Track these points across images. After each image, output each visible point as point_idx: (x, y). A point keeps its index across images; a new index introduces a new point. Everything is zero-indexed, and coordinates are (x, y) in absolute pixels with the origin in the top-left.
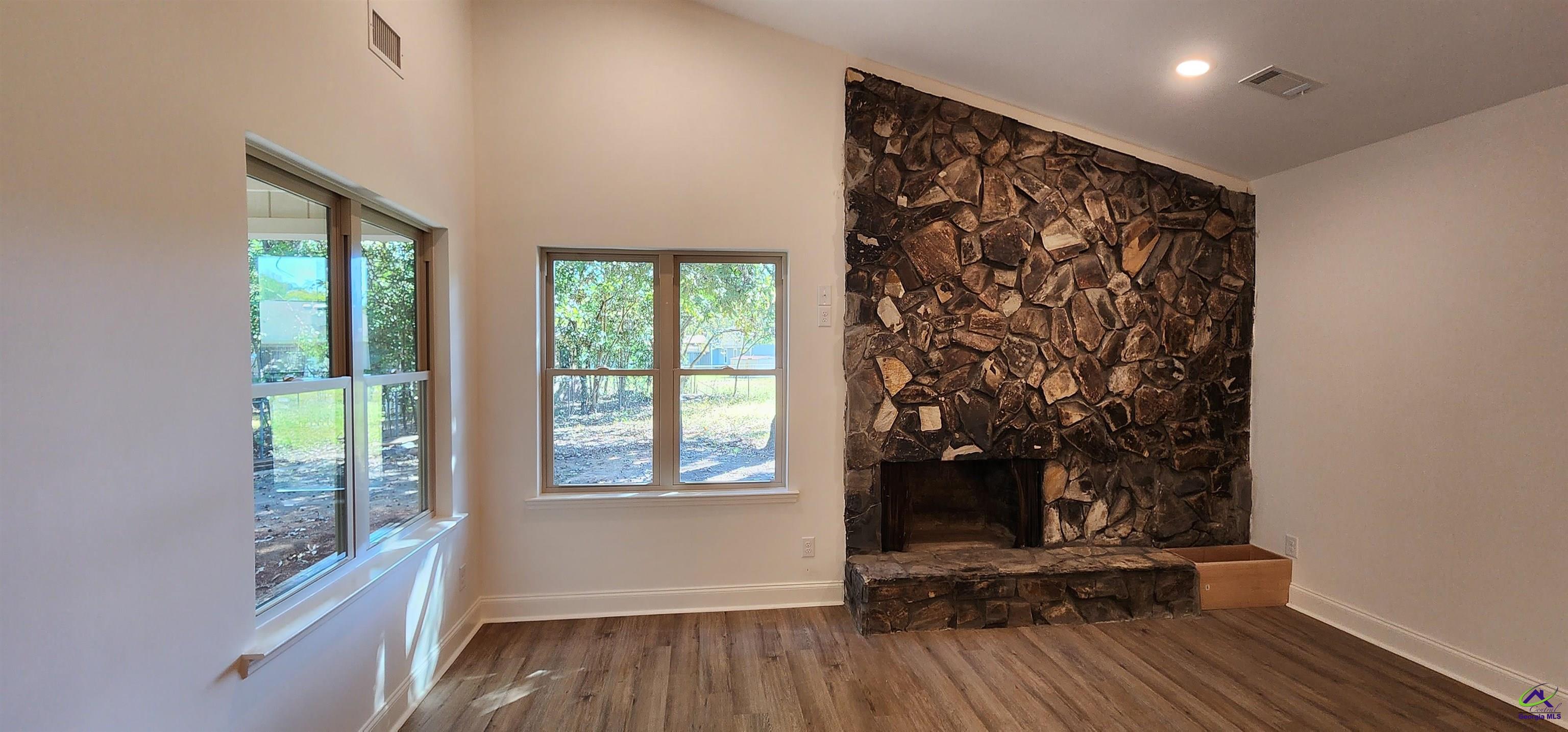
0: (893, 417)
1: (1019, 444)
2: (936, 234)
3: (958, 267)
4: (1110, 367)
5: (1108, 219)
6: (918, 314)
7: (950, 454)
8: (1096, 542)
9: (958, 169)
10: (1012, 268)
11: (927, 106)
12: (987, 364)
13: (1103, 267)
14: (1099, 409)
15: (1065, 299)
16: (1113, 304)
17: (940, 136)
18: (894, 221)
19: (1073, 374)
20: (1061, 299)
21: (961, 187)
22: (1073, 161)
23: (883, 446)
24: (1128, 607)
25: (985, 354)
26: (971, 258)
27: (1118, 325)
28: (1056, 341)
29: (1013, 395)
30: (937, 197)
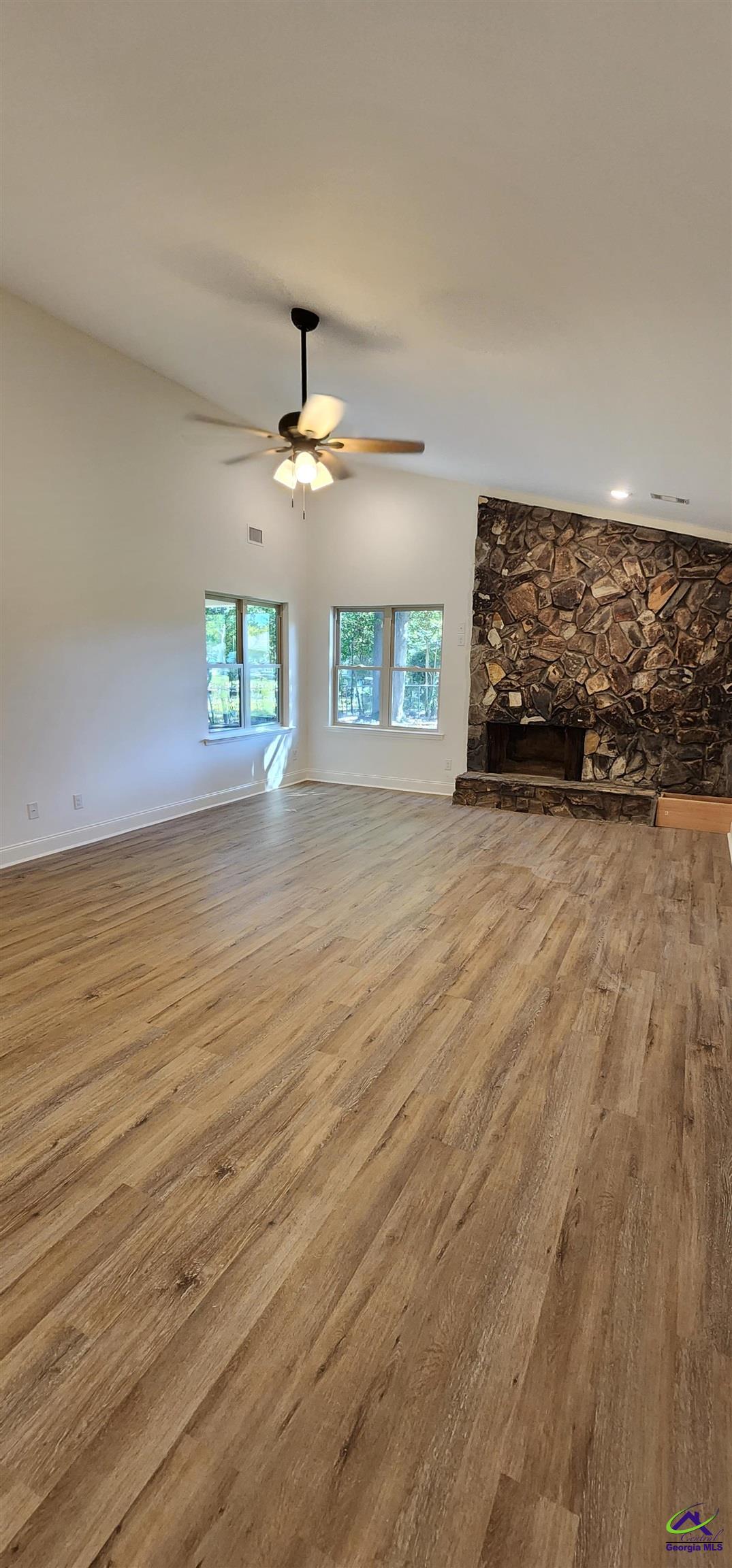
0: (493, 698)
1: (568, 716)
2: (524, 591)
3: (536, 610)
4: (635, 673)
5: (640, 574)
6: (511, 639)
7: (525, 721)
8: (616, 783)
9: (539, 550)
10: (571, 610)
11: (524, 513)
12: (551, 668)
13: (635, 607)
14: (623, 699)
15: (606, 629)
16: (641, 632)
17: (531, 530)
18: (499, 585)
19: (607, 677)
20: (603, 629)
21: (541, 560)
22: (619, 537)
23: (487, 713)
24: (604, 814)
25: (550, 663)
26: (544, 605)
27: (643, 645)
28: (597, 655)
29: (566, 688)
30: (525, 568)
